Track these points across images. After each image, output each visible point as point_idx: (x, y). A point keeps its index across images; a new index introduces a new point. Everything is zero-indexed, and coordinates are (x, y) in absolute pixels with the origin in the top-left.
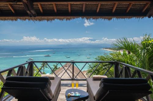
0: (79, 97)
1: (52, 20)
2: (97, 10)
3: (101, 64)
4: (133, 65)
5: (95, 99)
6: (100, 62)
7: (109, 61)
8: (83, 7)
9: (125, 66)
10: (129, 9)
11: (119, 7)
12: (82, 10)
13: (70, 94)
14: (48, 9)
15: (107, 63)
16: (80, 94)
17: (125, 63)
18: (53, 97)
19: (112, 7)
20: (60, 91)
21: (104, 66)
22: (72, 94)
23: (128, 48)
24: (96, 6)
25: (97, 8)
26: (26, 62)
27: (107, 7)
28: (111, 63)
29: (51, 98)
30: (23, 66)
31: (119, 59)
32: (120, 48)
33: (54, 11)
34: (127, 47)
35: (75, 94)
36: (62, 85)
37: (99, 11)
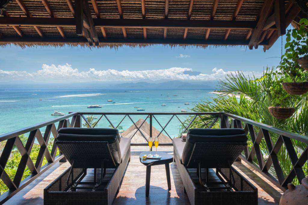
0: (160, 159)
1: (118, 46)
2: (184, 34)
3: (198, 116)
4: (251, 119)
5: (181, 163)
6: (197, 114)
7: (212, 112)
8: (164, 31)
9: (234, 119)
10: (227, 35)
11: (214, 32)
12: (163, 35)
13: (146, 155)
14: (114, 32)
15: (209, 116)
16: (160, 156)
17: (237, 114)
18: (121, 162)
19: (205, 32)
20: (129, 161)
21: (203, 120)
22: (149, 156)
23: (245, 89)
24: (183, 30)
25: (184, 33)
26: (69, 113)
27: (196, 32)
28: (216, 116)
29: (119, 162)
30: (67, 119)
31: (228, 109)
32: (233, 90)
33: (123, 34)
34: (244, 87)
35: (153, 156)
36: (132, 154)
37: (187, 36)
